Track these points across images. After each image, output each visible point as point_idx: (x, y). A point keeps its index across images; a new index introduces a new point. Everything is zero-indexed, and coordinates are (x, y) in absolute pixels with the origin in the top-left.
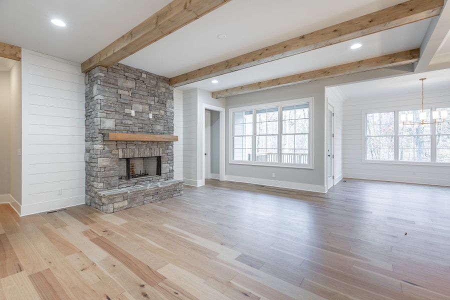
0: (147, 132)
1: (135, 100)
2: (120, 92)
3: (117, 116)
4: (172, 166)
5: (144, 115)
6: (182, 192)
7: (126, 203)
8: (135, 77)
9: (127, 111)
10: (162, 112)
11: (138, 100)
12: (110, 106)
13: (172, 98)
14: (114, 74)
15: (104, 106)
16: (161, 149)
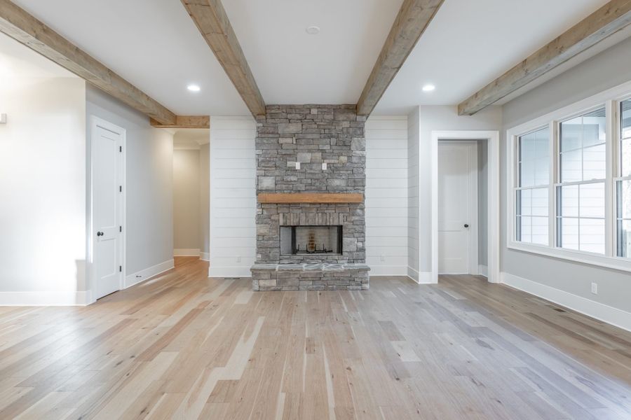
0: (319, 190)
1: (301, 147)
2: (281, 141)
3: (277, 173)
4: (363, 242)
5: (314, 167)
6: (367, 286)
7: (274, 283)
8: (299, 116)
9: (290, 164)
10: (344, 159)
11: (305, 147)
12: (270, 161)
13: (362, 135)
14: (273, 121)
15: (263, 161)
16: (341, 215)
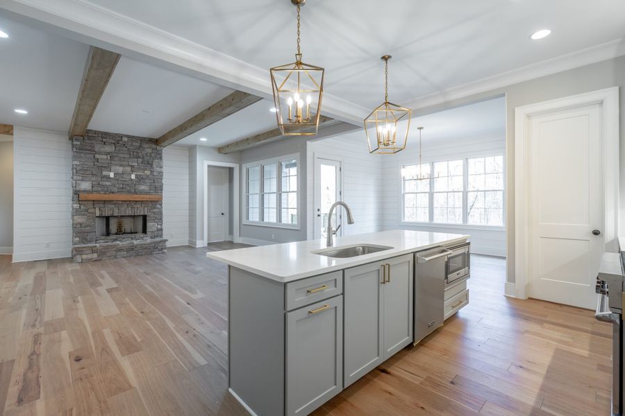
0: (129, 192)
1: (115, 163)
2: (97, 156)
3: (94, 179)
4: (161, 225)
5: (125, 176)
6: (166, 251)
7: (95, 256)
8: (113, 142)
9: (105, 173)
10: (148, 172)
11: (118, 162)
12: (87, 170)
13: (161, 158)
14: (90, 142)
15: (81, 170)
16: (146, 209)
